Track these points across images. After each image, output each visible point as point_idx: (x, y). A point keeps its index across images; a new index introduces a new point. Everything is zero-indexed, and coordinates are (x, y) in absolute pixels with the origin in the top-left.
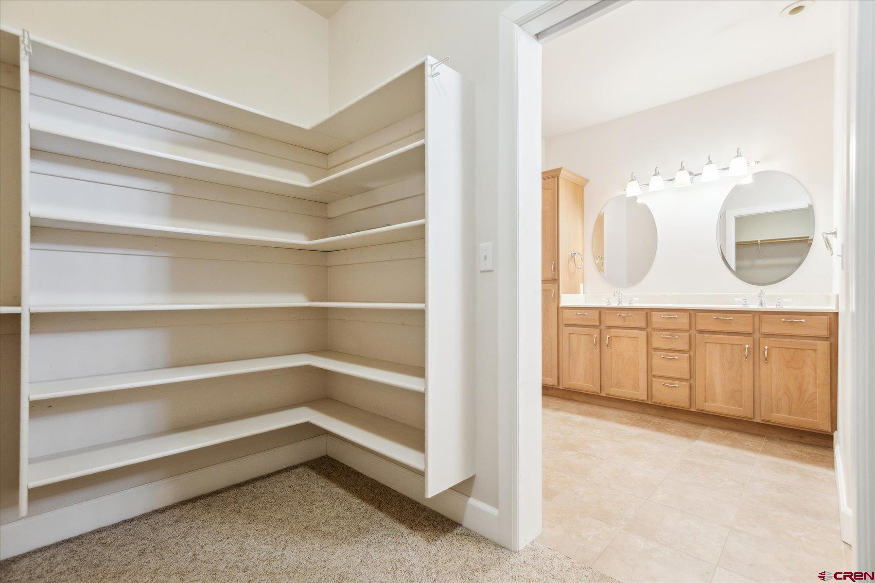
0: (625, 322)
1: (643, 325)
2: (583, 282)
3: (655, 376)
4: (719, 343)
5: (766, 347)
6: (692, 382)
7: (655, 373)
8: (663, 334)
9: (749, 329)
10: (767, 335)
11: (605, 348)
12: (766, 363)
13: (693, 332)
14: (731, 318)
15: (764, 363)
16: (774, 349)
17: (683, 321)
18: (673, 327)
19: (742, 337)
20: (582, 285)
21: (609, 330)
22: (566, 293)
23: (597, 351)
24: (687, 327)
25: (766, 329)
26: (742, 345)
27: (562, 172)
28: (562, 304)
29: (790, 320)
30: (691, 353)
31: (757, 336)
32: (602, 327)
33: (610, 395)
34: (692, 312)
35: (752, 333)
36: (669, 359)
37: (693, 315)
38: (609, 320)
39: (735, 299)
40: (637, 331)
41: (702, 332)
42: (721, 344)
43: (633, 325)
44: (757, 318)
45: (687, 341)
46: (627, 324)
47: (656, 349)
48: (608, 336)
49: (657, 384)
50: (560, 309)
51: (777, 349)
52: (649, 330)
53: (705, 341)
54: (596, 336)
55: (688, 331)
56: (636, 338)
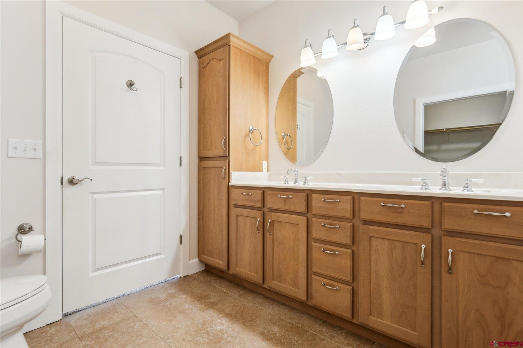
0: (285, 205)
1: (303, 209)
2: (267, 160)
3: (315, 274)
4: (387, 239)
5: (450, 251)
6: (355, 285)
7: (314, 269)
8: (323, 221)
9: (426, 223)
10: (452, 233)
11: (267, 235)
12: (450, 273)
13: (355, 221)
14: (403, 206)
15: (448, 274)
16: (461, 255)
17: (345, 207)
18: (334, 214)
19: (417, 233)
20: (265, 163)
21: (271, 213)
22: (234, 171)
23: (260, 236)
24: (349, 215)
25: (449, 224)
26: (416, 244)
27: (232, 39)
28: (233, 182)
29: (487, 213)
30: (355, 248)
31: (437, 232)
32: (265, 210)
33: (271, 288)
34: (356, 196)
35: (430, 227)
36: (329, 254)
37: (356, 200)
38: (272, 202)
39: (413, 179)
40: (298, 217)
41: (367, 222)
42: (390, 240)
43: (293, 208)
44: (437, 207)
45: (349, 232)
46: (287, 208)
47: (317, 240)
48: (270, 220)
49: (317, 282)
50: (230, 188)
51: (466, 254)
52: (309, 215)
53: (370, 235)
54: (259, 219)
55: (351, 219)
56: (297, 224)
